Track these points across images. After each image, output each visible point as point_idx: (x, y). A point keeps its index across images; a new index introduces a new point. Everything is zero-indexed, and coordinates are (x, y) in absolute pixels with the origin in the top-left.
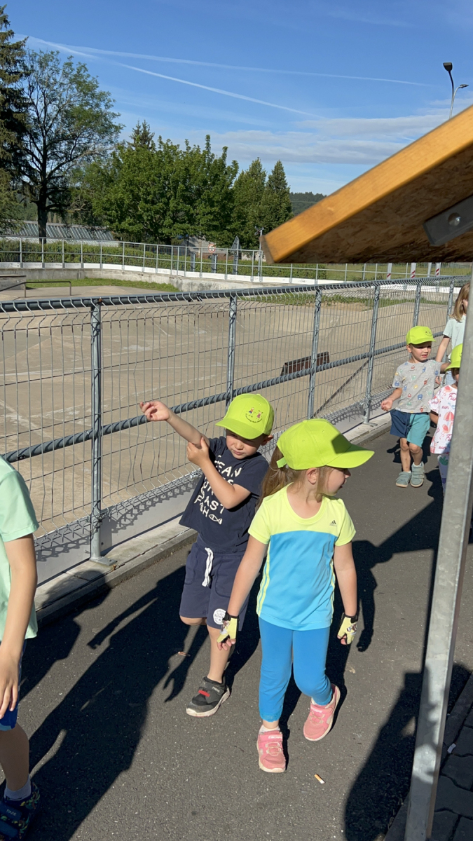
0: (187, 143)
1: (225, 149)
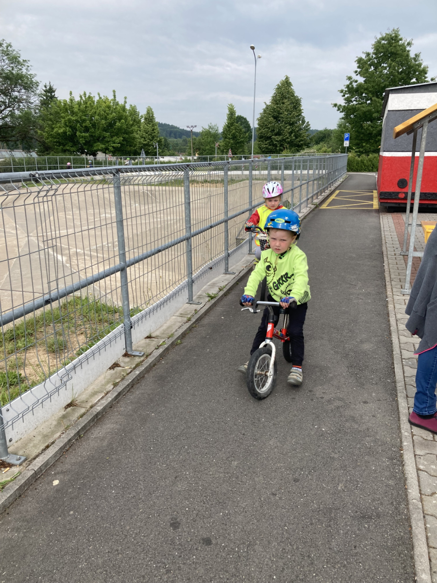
0: (99, 94)
1: (126, 98)
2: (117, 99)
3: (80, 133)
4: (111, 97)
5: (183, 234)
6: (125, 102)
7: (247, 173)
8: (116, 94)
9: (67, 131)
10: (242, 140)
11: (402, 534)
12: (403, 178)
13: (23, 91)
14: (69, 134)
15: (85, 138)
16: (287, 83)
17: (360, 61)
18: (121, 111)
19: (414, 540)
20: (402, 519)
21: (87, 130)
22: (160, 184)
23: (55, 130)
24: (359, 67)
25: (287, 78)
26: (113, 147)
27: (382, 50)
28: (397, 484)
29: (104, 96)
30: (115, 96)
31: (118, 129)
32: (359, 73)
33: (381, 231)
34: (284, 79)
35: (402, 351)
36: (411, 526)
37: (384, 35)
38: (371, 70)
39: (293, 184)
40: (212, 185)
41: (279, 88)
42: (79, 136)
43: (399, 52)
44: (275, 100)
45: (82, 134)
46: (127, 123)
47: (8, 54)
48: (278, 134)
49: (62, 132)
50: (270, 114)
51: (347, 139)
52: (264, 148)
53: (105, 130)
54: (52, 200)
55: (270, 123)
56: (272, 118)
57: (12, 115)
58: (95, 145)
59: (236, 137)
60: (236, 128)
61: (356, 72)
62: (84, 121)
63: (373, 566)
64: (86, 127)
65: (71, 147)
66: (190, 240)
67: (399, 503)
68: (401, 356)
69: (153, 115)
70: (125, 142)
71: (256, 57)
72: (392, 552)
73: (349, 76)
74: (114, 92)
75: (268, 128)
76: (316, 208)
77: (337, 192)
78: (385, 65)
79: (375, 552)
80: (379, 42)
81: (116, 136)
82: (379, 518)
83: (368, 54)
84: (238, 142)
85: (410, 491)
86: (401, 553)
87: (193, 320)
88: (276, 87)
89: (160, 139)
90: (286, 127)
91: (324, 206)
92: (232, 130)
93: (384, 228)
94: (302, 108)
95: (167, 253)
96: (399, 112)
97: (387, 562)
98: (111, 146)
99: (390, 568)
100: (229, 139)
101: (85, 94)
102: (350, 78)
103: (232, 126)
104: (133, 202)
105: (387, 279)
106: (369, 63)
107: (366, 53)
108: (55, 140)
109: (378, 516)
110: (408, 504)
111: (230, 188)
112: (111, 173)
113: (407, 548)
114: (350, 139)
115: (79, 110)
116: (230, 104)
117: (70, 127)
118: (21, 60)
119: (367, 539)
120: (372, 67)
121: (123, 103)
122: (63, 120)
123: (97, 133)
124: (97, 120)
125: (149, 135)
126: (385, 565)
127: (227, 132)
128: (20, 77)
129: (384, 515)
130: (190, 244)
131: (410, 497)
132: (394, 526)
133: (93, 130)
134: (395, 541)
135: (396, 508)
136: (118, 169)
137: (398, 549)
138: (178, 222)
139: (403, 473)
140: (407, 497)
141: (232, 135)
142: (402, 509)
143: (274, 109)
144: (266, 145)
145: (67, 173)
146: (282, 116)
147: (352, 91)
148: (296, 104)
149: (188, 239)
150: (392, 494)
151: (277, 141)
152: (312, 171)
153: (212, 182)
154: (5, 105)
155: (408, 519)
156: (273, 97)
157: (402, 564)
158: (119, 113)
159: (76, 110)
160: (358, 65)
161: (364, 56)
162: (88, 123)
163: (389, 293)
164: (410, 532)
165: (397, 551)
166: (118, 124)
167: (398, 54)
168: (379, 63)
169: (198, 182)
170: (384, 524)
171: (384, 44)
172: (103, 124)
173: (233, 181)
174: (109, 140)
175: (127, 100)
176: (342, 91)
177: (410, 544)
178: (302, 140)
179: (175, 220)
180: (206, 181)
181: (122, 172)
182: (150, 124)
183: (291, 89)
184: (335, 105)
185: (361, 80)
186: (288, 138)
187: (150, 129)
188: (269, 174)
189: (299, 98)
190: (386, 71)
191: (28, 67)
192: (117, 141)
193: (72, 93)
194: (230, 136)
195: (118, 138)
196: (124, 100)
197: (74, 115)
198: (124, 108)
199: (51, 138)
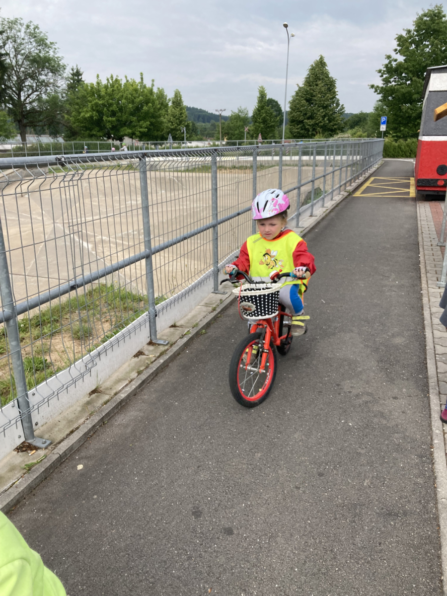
0: (126, 77)
1: (153, 81)
2: (145, 82)
3: (106, 118)
4: (138, 80)
5: (210, 221)
6: (153, 85)
7: (277, 158)
8: (144, 77)
9: (94, 115)
10: (273, 124)
11: (429, 533)
12: (443, 164)
13: (50, 74)
14: (96, 119)
15: (111, 123)
16: (321, 64)
17: (400, 39)
18: (149, 95)
19: (442, 540)
20: (430, 517)
21: (113, 114)
22: (187, 170)
23: (82, 114)
24: (399, 45)
25: (322, 58)
26: (140, 132)
27: (425, 27)
28: (426, 482)
29: (131, 79)
30: (142, 79)
31: (145, 113)
32: (399, 51)
33: (417, 221)
34: (318, 59)
35: (436, 345)
36: (439, 526)
37: (427, 11)
38: (411, 48)
39: (325, 170)
40: (240, 171)
41: (313, 69)
42: (106, 120)
43: (442, 29)
44: (308, 82)
45: (108, 119)
46: (154, 107)
47: (35, 37)
48: (311, 118)
49: (88, 117)
50: (302, 97)
51: (384, 123)
52: (296, 132)
53: (132, 114)
54: (77, 185)
55: (302, 106)
56: (304, 101)
57: (39, 99)
58: (122, 129)
59: (266, 121)
60: (266, 111)
61: (396, 50)
62: (111, 105)
63: (397, 563)
64: (113, 111)
65: (98, 131)
66: (216, 228)
67: (428, 502)
68: (435, 351)
69: (181, 98)
70: (152, 127)
71: (290, 36)
72: (419, 551)
73: (388, 55)
74: (141, 74)
75: (300, 111)
76: (349, 195)
77: (372, 179)
78: (427, 43)
79: (401, 550)
80: (421, 18)
81: (143, 120)
82: (406, 516)
83: (409, 32)
84: (268, 127)
85: (439, 490)
86: (427, 552)
87: (219, 310)
88: (310, 68)
89: (188, 124)
90: (319, 110)
91: (358, 194)
92: (263, 113)
93: (420, 217)
94: (336, 90)
95: (193, 241)
96: (441, 93)
97: (413, 560)
98: (138, 131)
99: (416, 567)
100: (260, 123)
101: (112, 77)
102: (389, 57)
103: (262, 110)
104: (159, 189)
105: (423, 271)
106: (410, 40)
107: (407, 30)
108: (82, 125)
109: (405, 514)
110: (436, 503)
111: (258, 174)
112: (137, 157)
113: (434, 547)
114: (388, 123)
115: (106, 93)
116: (260, 86)
117: (98, 111)
118: (48, 42)
119: (393, 536)
120: (413, 45)
121: (150, 87)
122: (90, 105)
123: (124, 117)
124: (124, 104)
125: (176, 119)
126: (411, 564)
127: (257, 116)
128: (47, 60)
129: (412, 513)
130: (216, 231)
131: (439, 496)
132: (421, 525)
133: (119, 114)
134: (422, 539)
135: (424, 507)
136: (145, 153)
137: (424, 548)
138: (205, 210)
139: (432, 471)
140: (436, 496)
141: (262, 119)
142: (431, 508)
143: (307, 91)
144: (297, 129)
145: (93, 157)
146: (315, 98)
147: (391, 70)
148: (330, 85)
149: (214, 226)
150: (420, 492)
151: (309, 125)
152: (346, 157)
153: (241, 168)
154: (33, 89)
155: (436, 518)
156: (307, 78)
157: (428, 563)
158: (146, 96)
159: (103, 93)
160: (398, 43)
161: (404, 34)
162: (114, 107)
163: (424, 285)
164: (438, 531)
165: (424, 550)
166: (145, 108)
167: (441, 32)
168: (421, 41)
169: (225, 168)
170: (411, 522)
171: (427, 20)
172: (129, 108)
173: (262, 167)
174: (136, 124)
175: (155, 83)
176: (380, 71)
177: (437, 543)
178: (335, 125)
179: (201, 208)
180: (234, 167)
181: (148, 157)
182: (177, 108)
183: (326, 69)
184: (372, 86)
185: (401, 58)
186: (321, 122)
187: (178, 113)
188: (300, 160)
189: (334, 79)
190: (428, 50)
191: (56, 49)
192: (144, 125)
193: (99, 76)
194: (260, 120)
195: (145, 122)
196: (151, 83)
197: (101, 99)
198: (151, 92)
199: (78, 122)
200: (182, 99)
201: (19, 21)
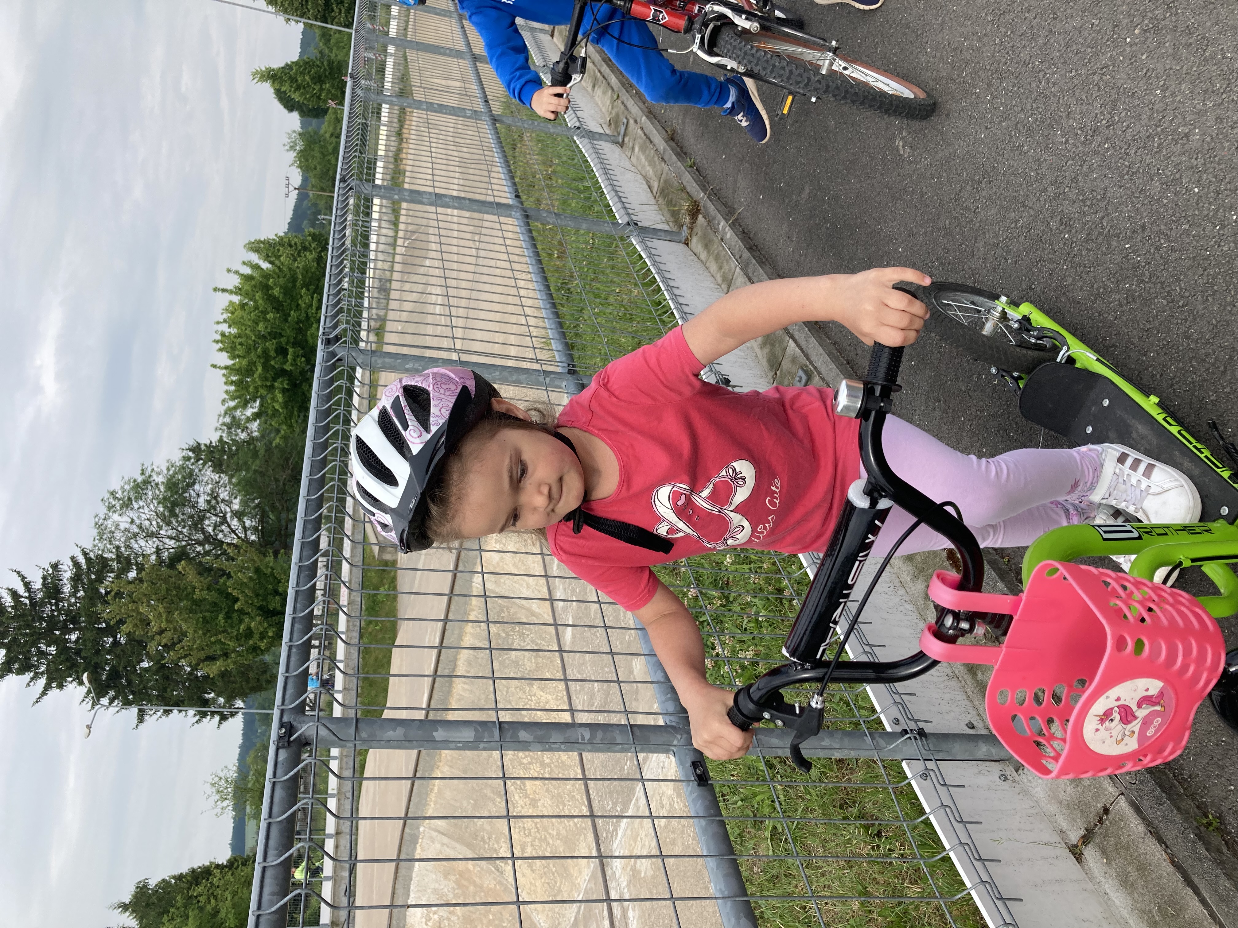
0: (218, 323)
1: (229, 271)
2: (230, 287)
3: (288, 364)
6: (237, 272)
8: (222, 287)
9: (281, 386)
10: (325, 63)
14: (288, 384)
15: (298, 356)
18: (253, 283)
21: (282, 351)
29: (222, 314)
30: (224, 290)
31: (285, 294)
45: (290, 361)
46: (276, 276)
49: (283, 395)
52: (346, 16)
53: (285, 316)
62: (265, 352)
64: (276, 351)
70: (312, 287)
74: (215, 290)
81: (297, 300)
84: (330, 73)
89: (309, 235)
92: (304, 80)
100: (321, 90)
101: (217, 342)
103: (297, 81)
108: (296, 413)
115: (244, 357)
117: (274, 379)
121: (239, 278)
123: (289, 331)
124: (266, 328)
125: (300, 256)
127: (307, 93)
133: (283, 340)
141: (315, 84)
144: (340, 13)
158: (255, 287)
159: (244, 364)
162: (271, 345)
166: (276, 292)
169: (399, 150)
172: (275, 318)
174: (304, 315)
175: (234, 269)
180: (399, 134)
187: (288, 251)
191: (153, 470)
192: (307, 299)
193: (215, 363)
194: (317, 87)
195: (302, 297)
196: (232, 275)
197: (254, 369)
198: (247, 278)
199: (290, 419)
200: (262, 239)
201: (101, 521)
